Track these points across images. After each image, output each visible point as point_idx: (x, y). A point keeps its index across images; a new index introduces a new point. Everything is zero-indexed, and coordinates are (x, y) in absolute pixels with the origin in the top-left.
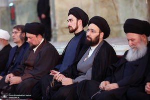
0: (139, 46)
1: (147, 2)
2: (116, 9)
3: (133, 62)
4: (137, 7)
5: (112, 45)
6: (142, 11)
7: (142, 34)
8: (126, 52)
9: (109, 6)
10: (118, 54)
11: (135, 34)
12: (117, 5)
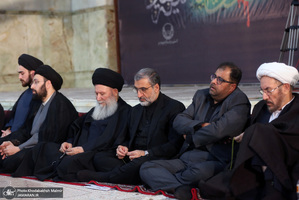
0: (109, 101)
1: (107, 46)
2: (70, 54)
3: (101, 120)
4: (95, 52)
5: (70, 99)
6: (101, 57)
7: (113, 88)
8: (93, 110)
9: (62, 50)
10: (79, 110)
11: (105, 87)
12: (71, 48)
